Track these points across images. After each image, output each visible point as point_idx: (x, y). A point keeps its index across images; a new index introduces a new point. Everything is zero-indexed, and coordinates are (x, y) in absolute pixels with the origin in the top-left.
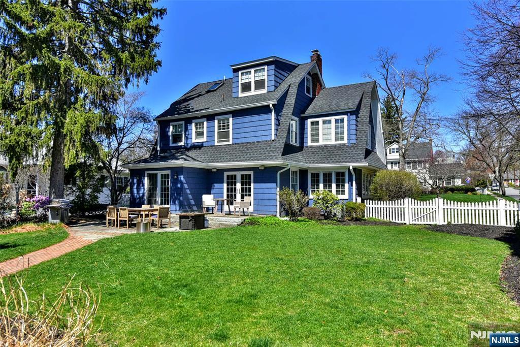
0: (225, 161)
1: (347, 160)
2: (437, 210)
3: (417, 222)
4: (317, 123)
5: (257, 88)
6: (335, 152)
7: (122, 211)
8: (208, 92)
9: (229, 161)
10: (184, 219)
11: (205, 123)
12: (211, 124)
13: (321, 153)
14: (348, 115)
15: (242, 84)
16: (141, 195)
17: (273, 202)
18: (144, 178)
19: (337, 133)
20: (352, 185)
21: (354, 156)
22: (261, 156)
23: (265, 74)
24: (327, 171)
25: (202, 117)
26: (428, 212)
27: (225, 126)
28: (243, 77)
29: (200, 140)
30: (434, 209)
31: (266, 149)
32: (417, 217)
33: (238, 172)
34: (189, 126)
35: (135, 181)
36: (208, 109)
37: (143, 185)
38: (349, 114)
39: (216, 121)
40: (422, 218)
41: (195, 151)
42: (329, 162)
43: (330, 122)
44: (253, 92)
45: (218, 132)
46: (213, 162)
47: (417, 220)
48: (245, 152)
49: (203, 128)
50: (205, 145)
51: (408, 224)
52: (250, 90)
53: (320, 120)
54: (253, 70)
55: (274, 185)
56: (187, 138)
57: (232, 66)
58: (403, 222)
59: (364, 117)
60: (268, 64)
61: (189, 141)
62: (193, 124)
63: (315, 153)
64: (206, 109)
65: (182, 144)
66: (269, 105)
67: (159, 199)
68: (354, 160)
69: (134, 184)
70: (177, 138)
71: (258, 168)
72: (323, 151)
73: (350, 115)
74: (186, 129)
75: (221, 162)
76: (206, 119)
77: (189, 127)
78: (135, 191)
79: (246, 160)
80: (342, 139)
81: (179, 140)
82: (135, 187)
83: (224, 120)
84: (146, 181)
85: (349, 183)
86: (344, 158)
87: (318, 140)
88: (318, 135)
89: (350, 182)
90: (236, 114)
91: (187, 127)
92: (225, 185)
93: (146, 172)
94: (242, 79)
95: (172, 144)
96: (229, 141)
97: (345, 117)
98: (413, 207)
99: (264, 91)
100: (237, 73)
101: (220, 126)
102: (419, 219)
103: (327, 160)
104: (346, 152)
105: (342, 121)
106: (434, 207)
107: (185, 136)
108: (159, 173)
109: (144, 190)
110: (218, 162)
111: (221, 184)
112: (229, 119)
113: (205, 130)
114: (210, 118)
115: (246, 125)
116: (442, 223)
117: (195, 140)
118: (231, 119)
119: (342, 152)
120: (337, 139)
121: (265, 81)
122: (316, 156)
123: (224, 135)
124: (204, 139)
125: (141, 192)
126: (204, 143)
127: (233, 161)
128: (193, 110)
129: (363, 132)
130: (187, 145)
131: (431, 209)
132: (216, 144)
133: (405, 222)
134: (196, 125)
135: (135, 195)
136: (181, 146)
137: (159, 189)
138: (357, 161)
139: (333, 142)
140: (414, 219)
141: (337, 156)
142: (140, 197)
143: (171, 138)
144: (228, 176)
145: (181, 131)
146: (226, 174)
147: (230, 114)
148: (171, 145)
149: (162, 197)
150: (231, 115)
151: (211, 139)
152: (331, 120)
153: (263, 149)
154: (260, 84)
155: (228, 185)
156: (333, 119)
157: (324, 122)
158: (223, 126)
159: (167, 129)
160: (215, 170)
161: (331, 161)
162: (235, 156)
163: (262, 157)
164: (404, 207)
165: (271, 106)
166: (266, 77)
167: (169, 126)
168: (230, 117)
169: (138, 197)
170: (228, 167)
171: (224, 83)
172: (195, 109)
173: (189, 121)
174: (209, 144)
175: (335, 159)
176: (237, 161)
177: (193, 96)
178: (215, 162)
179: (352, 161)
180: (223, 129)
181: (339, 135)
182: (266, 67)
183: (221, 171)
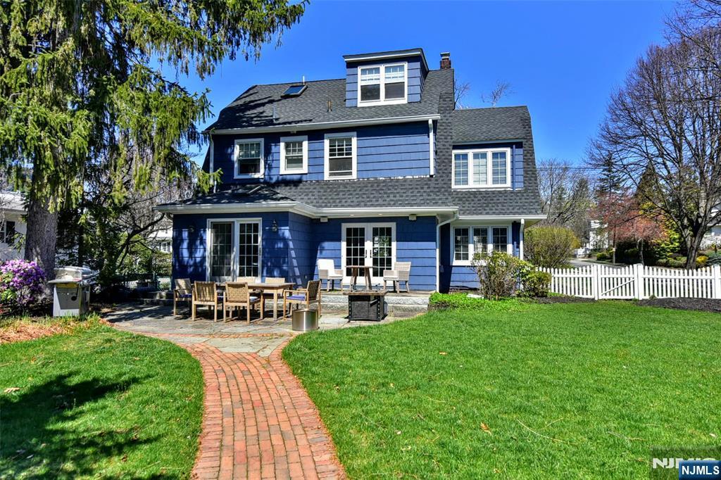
0: (350, 206)
1: (516, 210)
2: (636, 279)
3: (608, 297)
4: (465, 156)
5: (388, 96)
6: (495, 199)
7: (231, 289)
8: (286, 97)
9: (358, 206)
10: (359, 302)
11: (305, 144)
12: (316, 145)
13: (473, 200)
14: (512, 148)
15: (362, 87)
16: (198, 260)
17: (428, 271)
18: (205, 231)
19: (495, 173)
20: (518, 247)
21: (524, 205)
22: (415, 200)
23: (403, 74)
24: (479, 226)
25: (300, 133)
26: (624, 283)
27: (342, 150)
28: (365, 77)
29: (294, 171)
30: (632, 280)
31: (422, 188)
32: (608, 290)
33: (369, 224)
34: (273, 147)
35: (185, 234)
36: (310, 120)
37: (203, 242)
38: (514, 146)
39: (327, 143)
40: (616, 291)
41: (288, 188)
42: (487, 214)
43: (484, 156)
44: (383, 101)
45: (330, 159)
46: (326, 206)
47: (608, 294)
48: (385, 193)
49: (301, 150)
50: (304, 178)
51: (596, 299)
52: (377, 97)
53: (470, 152)
54: (382, 67)
55: (431, 245)
56: (269, 167)
57: (345, 57)
58: (589, 296)
59: (528, 153)
60: (410, 59)
61: (274, 172)
62: (282, 145)
63: (464, 199)
64: (305, 121)
65: (259, 175)
66: (427, 121)
67: (236, 267)
68: (525, 211)
69: (182, 241)
70: (249, 165)
71: (408, 217)
72: (475, 197)
73: (516, 148)
74: (268, 152)
75: (343, 206)
76: (307, 137)
77: (274, 149)
78: (185, 253)
79: (389, 205)
80: (504, 181)
81: (253, 170)
82: (185, 245)
83: (341, 140)
84: (209, 236)
85: (513, 244)
86: (511, 208)
87: (466, 182)
88: (466, 173)
89: (515, 243)
90: (364, 131)
91: (270, 149)
92: (344, 245)
93: (209, 221)
94: (364, 78)
95: (239, 175)
96: (350, 173)
97: (508, 150)
98: (604, 276)
99: (404, 101)
100: (356, 69)
101: (334, 150)
102: (612, 293)
103: (485, 210)
104: (511, 199)
105: (503, 155)
106: (631, 275)
107: (266, 163)
108: (237, 223)
109: (205, 250)
110: (336, 206)
111: (338, 243)
112: (351, 139)
113: (305, 154)
114: (316, 135)
115: (382, 150)
116: (641, 297)
117: (284, 170)
118: (354, 141)
119: (505, 200)
120: (495, 181)
121: (404, 85)
122: (467, 204)
123: (341, 164)
124: (304, 169)
125: (199, 254)
126: (304, 176)
127: (365, 206)
128: (278, 122)
129: (530, 173)
130: (271, 179)
131: (627, 279)
132: (327, 177)
133: (592, 297)
134: (287, 146)
135: (186, 259)
136: (259, 179)
137: (236, 250)
138: (530, 213)
139: (489, 185)
140: (604, 292)
141: (499, 205)
142: (195, 263)
143: (236, 165)
144: (349, 230)
145: (258, 154)
146: (345, 226)
147: (353, 131)
148: (236, 176)
149: (241, 263)
150: (355, 133)
151: (317, 169)
152: (486, 154)
153: (417, 188)
154: (394, 90)
155: (348, 244)
156: (489, 151)
157: (476, 156)
158: (339, 150)
159: (229, 151)
160: (326, 220)
161: (491, 212)
162: (368, 197)
163: (418, 201)
164: (591, 276)
165: (430, 122)
166: (406, 80)
167: (232, 145)
168: (353, 136)
169: (191, 262)
170: (352, 216)
171: (307, 87)
172: (280, 121)
173: (273, 139)
174: (314, 178)
175: (496, 209)
176: (372, 205)
177: (259, 102)
178: (330, 207)
179: (523, 213)
180: (339, 155)
181: (498, 174)
182: (406, 65)
183: (336, 223)
